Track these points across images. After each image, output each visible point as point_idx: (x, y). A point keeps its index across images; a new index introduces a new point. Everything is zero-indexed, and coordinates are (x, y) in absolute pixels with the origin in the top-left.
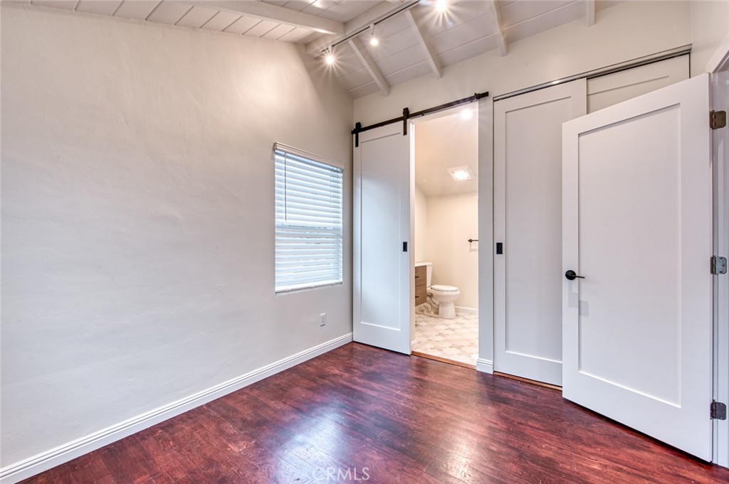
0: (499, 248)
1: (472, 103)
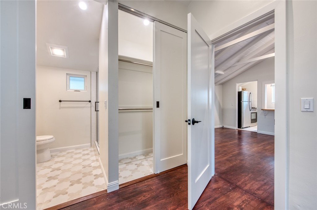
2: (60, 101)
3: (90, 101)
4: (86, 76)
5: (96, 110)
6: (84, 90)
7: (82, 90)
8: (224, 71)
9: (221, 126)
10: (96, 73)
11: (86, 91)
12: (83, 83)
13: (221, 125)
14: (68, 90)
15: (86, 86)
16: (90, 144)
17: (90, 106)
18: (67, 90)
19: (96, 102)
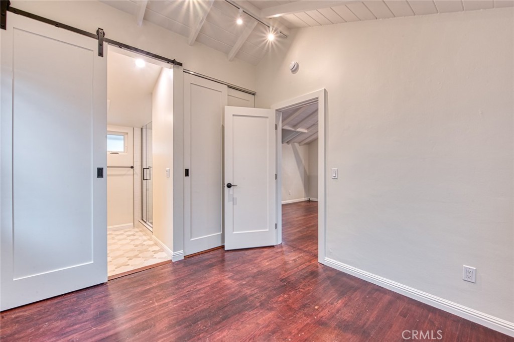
0: (187, 173)
1: (168, 64)
3: (132, 167)
4: (127, 133)
5: (145, 178)
6: (124, 152)
7: (121, 152)
8: (307, 129)
9: (306, 199)
10: (140, 130)
11: (126, 154)
12: (123, 142)
13: (307, 197)
15: (127, 147)
16: (133, 224)
17: (132, 173)
19: (144, 169)
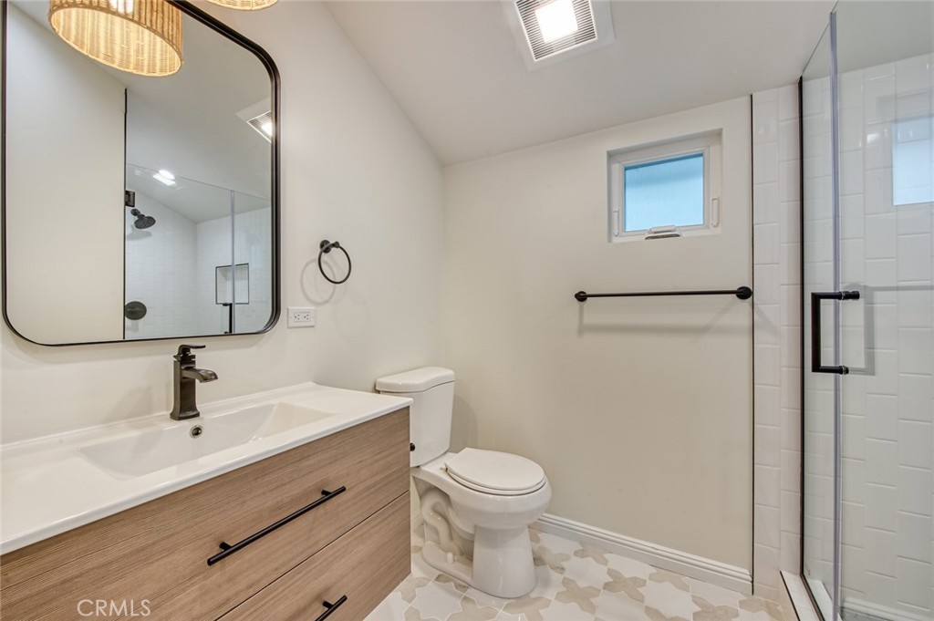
2: (581, 297)
3: (744, 293)
6: (706, 226)
11: (715, 232)
14: (616, 240)
15: (718, 199)
17: (746, 322)
18: (610, 240)
19: (817, 298)
